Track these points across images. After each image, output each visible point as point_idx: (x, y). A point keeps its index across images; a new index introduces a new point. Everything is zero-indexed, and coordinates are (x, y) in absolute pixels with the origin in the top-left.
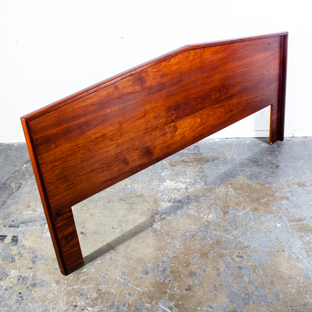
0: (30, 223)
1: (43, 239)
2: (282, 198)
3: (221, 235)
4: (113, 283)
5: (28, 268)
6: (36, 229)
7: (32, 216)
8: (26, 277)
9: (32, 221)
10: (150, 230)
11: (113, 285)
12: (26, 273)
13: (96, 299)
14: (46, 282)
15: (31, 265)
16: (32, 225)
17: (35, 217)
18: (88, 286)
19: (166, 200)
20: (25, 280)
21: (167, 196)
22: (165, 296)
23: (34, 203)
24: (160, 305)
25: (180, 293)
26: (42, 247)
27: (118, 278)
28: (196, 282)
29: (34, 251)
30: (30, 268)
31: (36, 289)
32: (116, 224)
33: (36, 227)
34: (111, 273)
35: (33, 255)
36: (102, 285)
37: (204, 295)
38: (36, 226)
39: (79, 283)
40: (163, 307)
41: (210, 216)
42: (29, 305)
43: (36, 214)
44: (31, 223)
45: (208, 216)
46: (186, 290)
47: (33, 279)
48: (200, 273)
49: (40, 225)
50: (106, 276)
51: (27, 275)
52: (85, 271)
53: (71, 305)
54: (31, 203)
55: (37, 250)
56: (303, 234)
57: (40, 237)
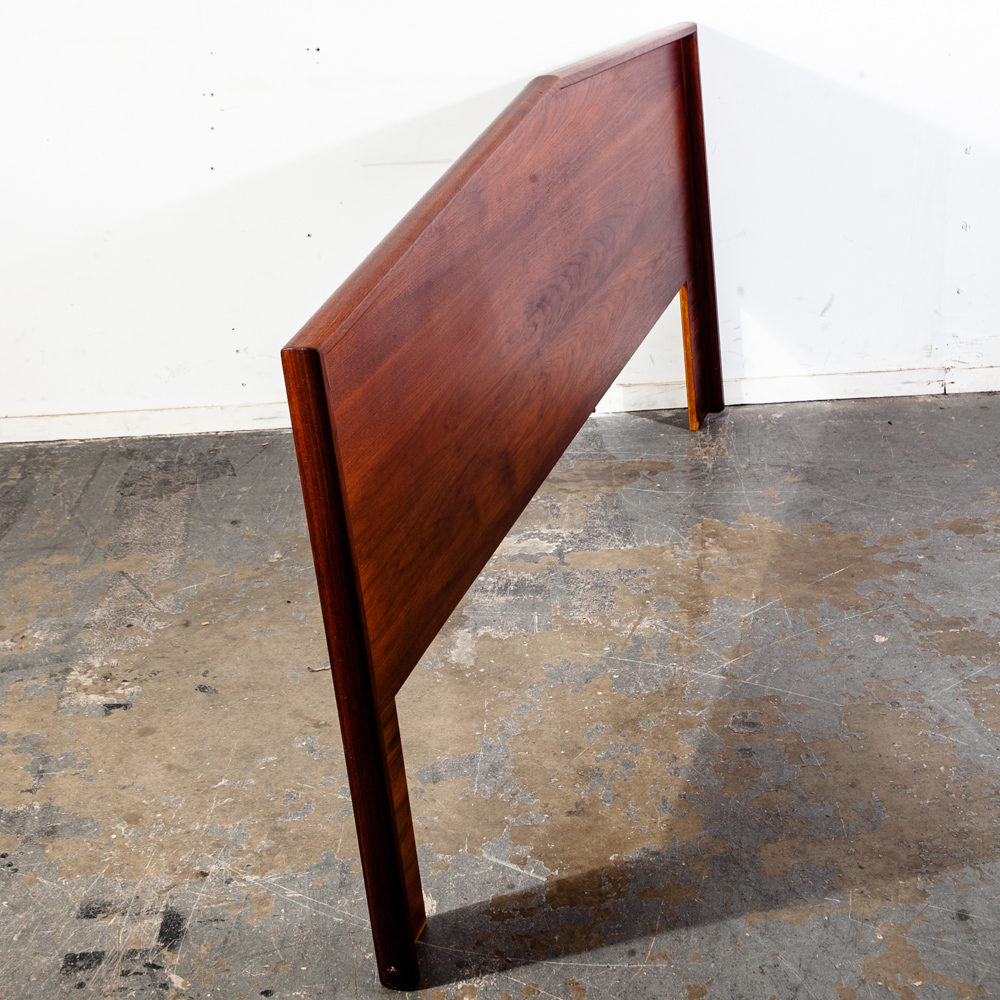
0: (11, 672)
1: (67, 712)
2: (897, 567)
3: (682, 672)
4: (322, 811)
5: (22, 791)
6: (36, 686)
7: (16, 652)
8: (18, 813)
9: (17, 668)
10: (438, 670)
11: (324, 814)
12: (19, 802)
13: (271, 852)
14: (93, 821)
15: (31, 781)
16: (18, 678)
17: (27, 654)
18: (238, 823)
19: (490, 588)
20: (17, 821)
21: (493, 577)
22: (500, 833)
23: (18, 618)
24: (485, 855)
25: (549, 823)
26: (65, 733)
27: (340, 797)
28: (601, 792)
29: (36, 745)
30: (30, 791)
31: (59, 842)
32: (319, 658)
33: (35, 682)
34: (315, 785)
35: (34, 755)
36: (287, 817)
37: (630, 823)
38: (34, 679)
39: (208, 817)
40: (495, 860)
41: (645, 624)
42: (41, 884)
43: (27, 647)
44: (14, 672)
45: (637, 624)
46: (570, 813)
47: (44, 818)
48: (612, 769)
49: (48, 675)
50: (298, 794)
51: (20, 809)
52: (223, 786)
53: (184, 872)
54: (6, 619)
55: (47, 743)
56: (964, 658)
57: (55, 708)
